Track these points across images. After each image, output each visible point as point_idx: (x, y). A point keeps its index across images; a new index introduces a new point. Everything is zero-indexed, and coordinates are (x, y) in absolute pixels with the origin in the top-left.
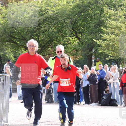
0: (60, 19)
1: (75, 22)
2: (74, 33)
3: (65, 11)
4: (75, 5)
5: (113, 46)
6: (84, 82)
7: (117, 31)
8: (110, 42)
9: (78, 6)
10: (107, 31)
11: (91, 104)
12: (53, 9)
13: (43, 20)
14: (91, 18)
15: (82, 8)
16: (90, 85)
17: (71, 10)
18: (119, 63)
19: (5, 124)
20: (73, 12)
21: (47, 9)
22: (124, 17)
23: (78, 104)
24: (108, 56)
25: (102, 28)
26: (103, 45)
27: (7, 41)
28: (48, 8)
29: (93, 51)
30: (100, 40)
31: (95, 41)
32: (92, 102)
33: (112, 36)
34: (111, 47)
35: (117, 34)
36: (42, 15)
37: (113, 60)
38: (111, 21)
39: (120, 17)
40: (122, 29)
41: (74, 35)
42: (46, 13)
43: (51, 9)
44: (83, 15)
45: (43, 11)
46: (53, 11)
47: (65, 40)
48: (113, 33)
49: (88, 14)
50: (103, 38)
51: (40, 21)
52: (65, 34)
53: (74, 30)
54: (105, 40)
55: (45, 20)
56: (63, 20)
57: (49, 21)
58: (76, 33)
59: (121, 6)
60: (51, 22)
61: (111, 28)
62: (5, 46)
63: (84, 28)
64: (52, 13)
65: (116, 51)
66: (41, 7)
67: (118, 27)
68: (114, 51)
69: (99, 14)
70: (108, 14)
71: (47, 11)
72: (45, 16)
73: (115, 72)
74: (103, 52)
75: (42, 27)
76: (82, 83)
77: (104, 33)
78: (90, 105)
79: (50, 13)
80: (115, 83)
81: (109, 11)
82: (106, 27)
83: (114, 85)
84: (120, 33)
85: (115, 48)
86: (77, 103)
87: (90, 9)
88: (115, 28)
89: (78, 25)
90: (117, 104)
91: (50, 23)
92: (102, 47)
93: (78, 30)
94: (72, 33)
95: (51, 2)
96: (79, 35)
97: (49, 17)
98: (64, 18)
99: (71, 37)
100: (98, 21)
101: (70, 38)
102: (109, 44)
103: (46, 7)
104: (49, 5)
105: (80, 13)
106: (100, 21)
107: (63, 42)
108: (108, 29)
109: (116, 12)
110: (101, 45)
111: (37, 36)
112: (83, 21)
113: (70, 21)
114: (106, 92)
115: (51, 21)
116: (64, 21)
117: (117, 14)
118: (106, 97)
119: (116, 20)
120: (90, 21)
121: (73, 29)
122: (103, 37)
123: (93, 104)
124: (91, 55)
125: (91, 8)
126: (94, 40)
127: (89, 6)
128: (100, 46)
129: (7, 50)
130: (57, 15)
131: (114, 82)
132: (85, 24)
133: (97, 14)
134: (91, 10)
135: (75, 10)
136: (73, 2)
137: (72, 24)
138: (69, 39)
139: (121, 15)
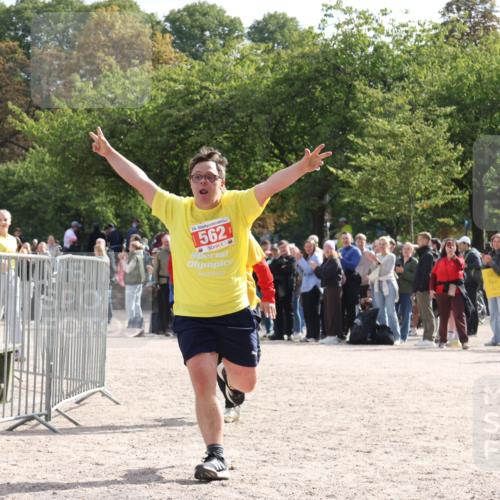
0: (238, 115)
1: (280, 121)
2: (276, 151)
3: (253, 92)
4: (278, 77)
5: (381, 184)
6: (304, 279)
7: (391, 147)
8: (374, 176)
9: (287, 80)
10: (365, 144)
11: (323, 338)
12: (219, 88)
13: (195, 117)
14: (322, 111)
15: (298, 83)
16: (322, 290)
17: (268, 90)
18: (395, 230)
19: (98, 389)
20: (274, 94)
21: (206, 88)
22: (410, 107)
23: (289, 339)
24: (367, 211)
25: (351, 137)
26: (355, 183)
27: (97, 174)
28: (208, 84)
29: (328, 198)
30: (345, 170)
31: (332, 173)
32: (325, 335)
33: (379, 159)
34: (375, 188)
35: (390, 153)
36: (192, 103)
37: (379, 224)
38: (375, 119)
39: (399, 108)
40: (405, 140)
41: (275, 156)
42: (202, 98)
43: (215, 88)
44: (301, 103)
45: (192, 93)
46: (221, 93)
47: (251, 169)
48: (379, 150)
49: (313, 100)
50: (353, 163)
51: (186, 120)
52: (253, 153)
53: (277, 144)
54: (358, 169)
55: (199, 117)
56: (247, 116)
57: (209, 121)
58: (282, 152)
59: (401, 78)
60: (214, 122)
61: (376, 137)
62: (94, 186)
63: (302, 138)
64: (218, 97)
65: (389, 198)
66: (188, 83)
67: (393, 135)
68: (382, 199)
69: (342, 100)
70: (368, 100)
71: (203, 92)
72: (198, 106)
73: (384, 254)
74: (354, 201)
75: (190, 136)
76: (299, 284)
77: (355, 152)
78: (321, 341)
79: (212, 96)
80: (385, 283)
81: (370, 91)
82: (360, 135)
83: (380, 288)
84: (400, 151)
85: (385, 189)
86: (286, 337)
87: (317, 86)
88: (385, 137)
89: (288, 130)
90: (392, 337)
91: (212, 126)
92: (351, 187)
93: (287, 143)
94: (272, 152)
95: (215, 70)
96: (290, 156)
97: (210, 107)
98: (249, 112)
99: (267, 161)
100: (340, 119)
101: (266, 164)
102: (370, 180)
103: (202, 81)
104: (209, 78)
105: (293, 98)
106: (345, 118)
107: (247, 176)
108: (366, 139)
109: (388, 96)
110: (348, 183)
111: (177, 160)
112: (299, 120)
113: (266, 120)
114: (363, 307)
115: (216, 119)
116: (251, 120)
117: (391, 100)
118: (363, 320)
119: (388, 115)
120: (320, 120)
121: (273, 141)
122: (354, 160)
123: (328, 339)
124: (323, 210)
125: (320, 85)
126: (332, 169)
127: (316, 79)
128: (345, 184)
129: (97, 195)
130: (230, 102)
131: (381, 279)
132: (304, 128)
133: (338, 99)
134: (322, 89)
135: (277, 88)
136: (272, 70)
137: (270, 126)
138: (264, 167)
139: (400, 101)
